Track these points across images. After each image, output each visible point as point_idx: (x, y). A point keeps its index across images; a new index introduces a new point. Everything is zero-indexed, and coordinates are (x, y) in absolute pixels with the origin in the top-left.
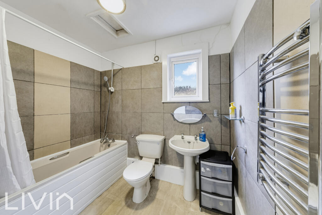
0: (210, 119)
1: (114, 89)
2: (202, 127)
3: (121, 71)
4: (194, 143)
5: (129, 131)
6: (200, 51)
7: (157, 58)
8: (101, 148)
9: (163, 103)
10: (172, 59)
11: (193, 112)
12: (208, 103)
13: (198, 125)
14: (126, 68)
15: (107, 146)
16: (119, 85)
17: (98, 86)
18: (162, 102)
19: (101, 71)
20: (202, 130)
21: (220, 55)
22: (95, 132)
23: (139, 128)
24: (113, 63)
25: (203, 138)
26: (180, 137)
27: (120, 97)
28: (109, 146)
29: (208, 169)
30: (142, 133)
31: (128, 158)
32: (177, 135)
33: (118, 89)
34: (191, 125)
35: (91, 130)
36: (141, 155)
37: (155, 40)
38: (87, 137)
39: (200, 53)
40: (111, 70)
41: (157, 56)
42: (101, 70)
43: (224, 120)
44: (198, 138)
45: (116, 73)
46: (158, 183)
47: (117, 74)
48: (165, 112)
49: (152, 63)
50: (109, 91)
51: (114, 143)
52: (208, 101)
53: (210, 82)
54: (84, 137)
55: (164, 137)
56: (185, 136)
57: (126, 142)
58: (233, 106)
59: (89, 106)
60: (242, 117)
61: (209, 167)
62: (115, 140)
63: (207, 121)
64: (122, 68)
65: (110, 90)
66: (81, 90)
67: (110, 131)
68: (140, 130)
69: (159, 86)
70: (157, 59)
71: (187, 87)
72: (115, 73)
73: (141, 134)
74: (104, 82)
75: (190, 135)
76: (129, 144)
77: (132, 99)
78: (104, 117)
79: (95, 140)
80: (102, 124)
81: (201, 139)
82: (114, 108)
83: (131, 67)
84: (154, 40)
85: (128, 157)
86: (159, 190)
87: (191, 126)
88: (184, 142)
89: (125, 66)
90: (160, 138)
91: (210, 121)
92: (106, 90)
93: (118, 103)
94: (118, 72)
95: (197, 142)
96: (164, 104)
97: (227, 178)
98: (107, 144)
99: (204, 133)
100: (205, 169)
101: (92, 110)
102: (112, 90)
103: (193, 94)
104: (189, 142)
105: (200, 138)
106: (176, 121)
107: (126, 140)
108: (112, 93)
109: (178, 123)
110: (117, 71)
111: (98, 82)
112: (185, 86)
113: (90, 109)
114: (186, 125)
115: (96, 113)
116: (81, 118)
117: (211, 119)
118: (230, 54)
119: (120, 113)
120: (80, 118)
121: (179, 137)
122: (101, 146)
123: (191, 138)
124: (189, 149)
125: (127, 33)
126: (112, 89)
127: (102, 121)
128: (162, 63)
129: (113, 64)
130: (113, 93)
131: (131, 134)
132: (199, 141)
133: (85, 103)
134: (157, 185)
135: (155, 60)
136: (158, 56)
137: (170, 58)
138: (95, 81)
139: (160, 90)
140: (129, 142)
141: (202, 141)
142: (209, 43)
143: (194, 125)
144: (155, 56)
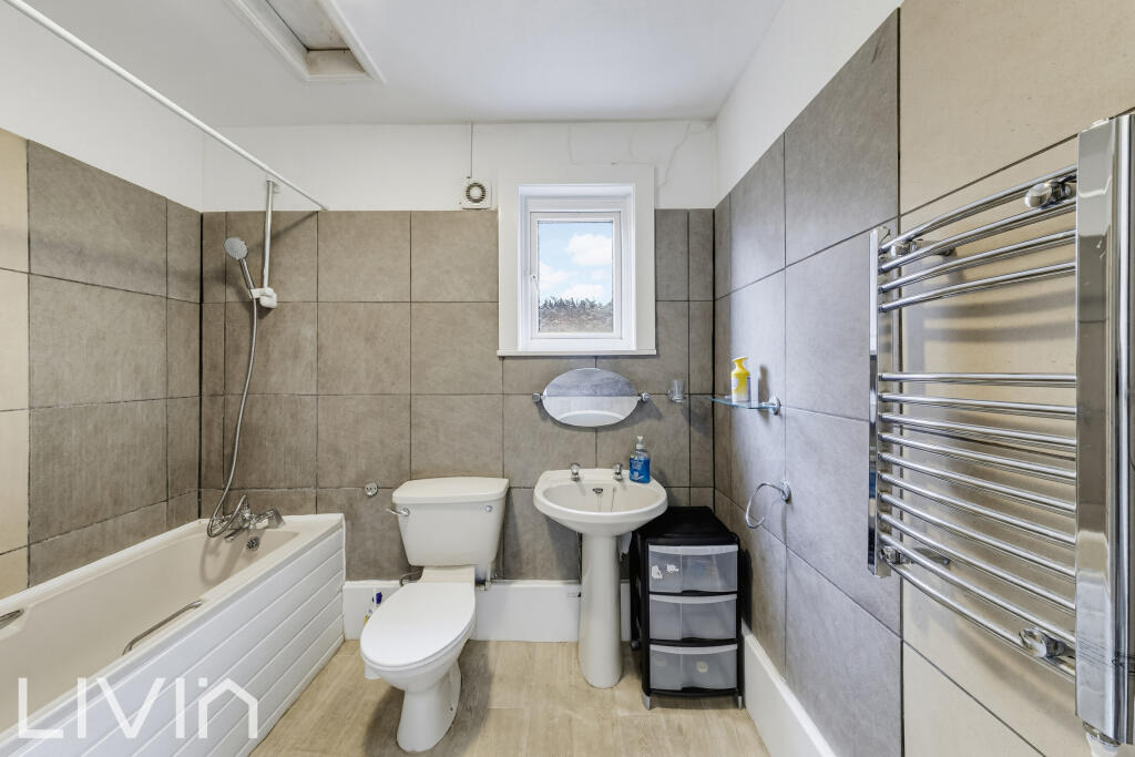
0: (657, 410)
1: (275, 296)
2: (640, 438)
3: (312, 222)
4: (614, 490)
5: (351, 473)
6: (629, 188)
7: (476, 191)
8: (209, 559)
9: (503, 358)
10: (530, 201)
11: (572, 392)
12: (654, 361)
13: (622, 431)
14: (339, 214)
15: (244, 550)
16: (302, 279)
17: (184, 277)
18: (500, 353)
19: (201, 210)
20: (639, 447)
21: (688, 213)
22: (170, 490)
23: (401, 457)
24: (274, 185)
25: (644, 472)
26: (567, 474)
27: (308, 332)
28: (253, 544)
29: (671, 568)
30: (412, 475)
31: (349, 585)
32: (554, 468)
33: (296, 297)
34: (599, 434)
35: (151, 482)
36: (413, 561)
37: (472, 123)
38: (132, 518)
39: (625, 197)
40: (265, 213)
41: (476, 185)
42: (201, 207)
43: (697, 411)
44: (626, 473)
45: (288, 230)
46: (483, 655)
47: (295, 232)
48: (507, 390)
49: (458, 208)
50: (249, 304)
51: (282, 529)
52: (655, 352)
53: (659, 294)
54: (110, 522)
55: (506, 481)
56: (583, 473)
57: (338, 517)
58: (741, 366)
59: (137, 370)
60: (773, 400)
61: (674, 559)
62: (284, 517)
63: (649, 417)
64: (318, 209)
65: (258, 300)
66: (96, 290)
67: (253, 479)
68: (406, 461)
69: (486, 297)
70: (476, 193)
71: (583, 303)
72: (281, 227)
73: (411, 479)
74: (219, 264)
75: (596, 466)
76: (353, 524)
77: (367, 340)
78: (218, 420)
79: (170, 528)
80: (209, 453)
81: (636, 474)
82: (273, 379)
83: (359, 212)
84: (466, 123)
85: (349, 578)
86: (495, 680)
87: (602, 434)
88: (583, 492)
89: (335, 204)
90: (494, 488)
91: (660, 417)
92: (232, 296)
93: (296, 356)
94: (296, 225)
95: (625, 488)
96: (506, 361)
97: (718, 586)
98: (243, 538)
99: (645, 454)
100: (663, 569)
101: (157, 390)
102: (265, 302)
103: (602, 330)
104: (599, 491)
105: (632, 473)
106: (550, 423)
107: (340, 509)
108: (264, 311)
109: (557, 429)
110: (293, 222)
111: (186, 260)
112: (578, 299)
113: (143, 384)
114: (583, 433)
115: (180, 401)
116: (95, 427)
117: (661, 410)
118: (714, 211)
119: (308, 399)
120: (90, 427)
121: (564, 476)
122: (209, 551)
123: (603, 476)
124: (600, 511)
125: (362, 69)
126: (267, 296)
127: (210, 440)
128: (496, 212)
129: (271, 187)
130: (271, 314)
131: (360, 482)
132: (628, 482)
133: (116, 353)
134: (482, 663)
135: (469, 197)
136: (481, 182)
137: (527, 198)
138: (172, 256)
139: (491, 309)
140: (352, 518)
141: (638, 481)
142: (656, 171)
143: (610, 433)
144: (472, 181)
